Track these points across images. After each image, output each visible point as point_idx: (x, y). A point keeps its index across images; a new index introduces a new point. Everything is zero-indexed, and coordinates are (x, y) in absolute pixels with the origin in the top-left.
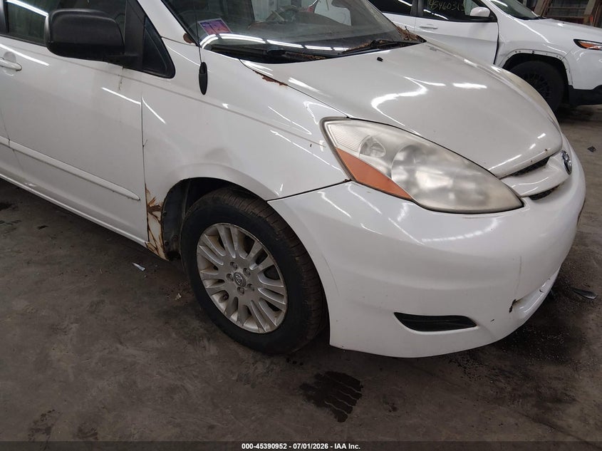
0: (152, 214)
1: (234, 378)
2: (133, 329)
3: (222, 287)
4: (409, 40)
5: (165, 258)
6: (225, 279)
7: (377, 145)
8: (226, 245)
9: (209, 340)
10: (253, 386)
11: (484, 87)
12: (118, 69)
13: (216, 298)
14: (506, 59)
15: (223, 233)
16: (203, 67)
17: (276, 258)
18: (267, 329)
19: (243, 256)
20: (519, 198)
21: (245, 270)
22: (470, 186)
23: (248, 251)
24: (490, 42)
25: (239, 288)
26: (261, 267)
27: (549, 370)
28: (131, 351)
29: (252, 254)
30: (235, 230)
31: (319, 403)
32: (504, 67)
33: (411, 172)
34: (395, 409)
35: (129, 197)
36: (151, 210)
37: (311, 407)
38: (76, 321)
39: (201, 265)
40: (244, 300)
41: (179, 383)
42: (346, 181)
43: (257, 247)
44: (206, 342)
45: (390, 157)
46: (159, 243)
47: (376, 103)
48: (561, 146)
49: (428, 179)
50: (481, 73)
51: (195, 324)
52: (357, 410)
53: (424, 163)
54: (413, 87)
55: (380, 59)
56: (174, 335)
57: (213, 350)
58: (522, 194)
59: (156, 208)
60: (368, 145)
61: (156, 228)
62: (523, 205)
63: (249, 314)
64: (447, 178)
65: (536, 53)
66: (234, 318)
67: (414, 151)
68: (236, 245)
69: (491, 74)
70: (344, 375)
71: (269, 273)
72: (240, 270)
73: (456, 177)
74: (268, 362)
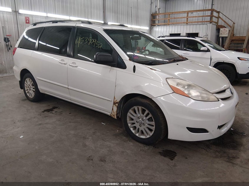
0: (115, 105)
1: (139, 150)
2: (108, 138)
3: (134, 125)
4: (183, 59)
5: (116, 118)
6: (136, 122)
7: (180, 84)
8: (137, 112)
9: (129, 141)
10: (145, 152)
11: (208, 72)
12: (110, 67)
13: (132, 129)
14: (214, 64)
15: (136, 109)
16: (134, 67)
17: (152, 115)
18: (148, 137)
19: (142, 115)
20: (218, 99)
21: (142, 119)
22: (205, 95)
23: (143, 114)
24: (208, 58)
25: (140, 125)
26: (148, 118)
27: (231, 151)
28: (108, 143)
29: (145, 114)
30: (140, 108)
31: (165, 156)
32: (213, 67)
33: (189, 91)
34: (187, 158)
35: (108, 100)
36: (114, 103)
37: (163, 157)
38: (90, 136)
39: (128, 119)
40: (141, 128)
41: (124, 151)
42: (173, 93)
43: (147, 112)
44: (129, 142)
45: (184, 87)
46: (115, 113)
47: (176, 74)
48: (229, 87)
49: (194, 93)
50: (205, 68)
51: (125, 138)
52: (176, 158)
53: (192, 89)
54: (186, 71)
55: (177, 64)
56: (119, 140)
57: (131, 144)
58: (218, 98)
59: (117, 103)
60: (178, 84)
61: (115, 109)
62: (219, 101)
63: (142, 133)
64: (198, 93)
65: (225, 62)
66: (137, 135)
67: (189, 86)
68: (140, 112)
69: (209, 69)
70: (171, 150)
71: (150, 120)
72: (141, 119)
73: (201, 93)
74: (148, 147)
